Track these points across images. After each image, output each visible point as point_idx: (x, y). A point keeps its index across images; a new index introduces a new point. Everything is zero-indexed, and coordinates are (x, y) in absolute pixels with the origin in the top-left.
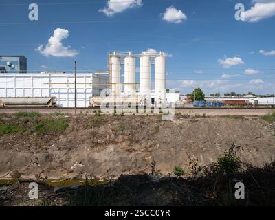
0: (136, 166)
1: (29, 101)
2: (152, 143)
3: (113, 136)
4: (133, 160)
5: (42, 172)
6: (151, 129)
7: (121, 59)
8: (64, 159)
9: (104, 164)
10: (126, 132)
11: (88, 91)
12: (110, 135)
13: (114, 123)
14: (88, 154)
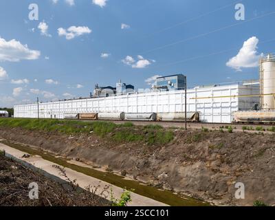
0: (214, 188)
2: (246, 167)
3: (206, 154)
4: (213, 180)
5: (139, 175)
6: (253, 151)
8: (156, 167)
9: (184, 179)
10: (223, 150)
11: (233, 105)
12: (204, 152)
13: (216, 139)
14: (175, 167)
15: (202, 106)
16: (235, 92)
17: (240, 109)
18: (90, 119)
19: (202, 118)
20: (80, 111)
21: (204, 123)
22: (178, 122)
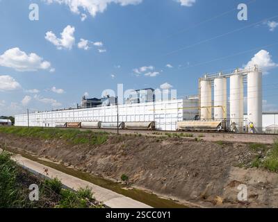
1: (138, 124)
7: (210, 81)
11: (179, 115)
15: (158, 116)
16: (181, 106)
17: (184, 119)
18: (74, 127)
19: (157, 127)
20: (68, 120)
21: (159, 130)
22: (132, 129)
